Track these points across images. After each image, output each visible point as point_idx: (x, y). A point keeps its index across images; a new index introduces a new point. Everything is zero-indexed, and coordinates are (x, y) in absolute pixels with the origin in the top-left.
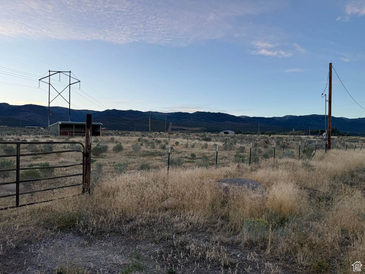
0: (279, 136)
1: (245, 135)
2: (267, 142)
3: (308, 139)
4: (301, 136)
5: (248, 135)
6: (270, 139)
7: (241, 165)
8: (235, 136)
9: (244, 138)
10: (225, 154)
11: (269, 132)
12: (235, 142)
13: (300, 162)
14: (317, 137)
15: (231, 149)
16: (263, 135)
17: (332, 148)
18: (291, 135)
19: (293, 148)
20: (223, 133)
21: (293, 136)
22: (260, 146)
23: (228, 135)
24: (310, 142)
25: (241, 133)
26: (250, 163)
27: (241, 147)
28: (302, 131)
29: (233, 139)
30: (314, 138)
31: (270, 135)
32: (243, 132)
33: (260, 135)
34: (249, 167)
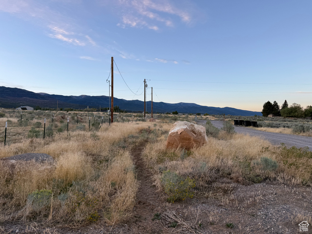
0: (76, 112)
1: (44, 111)
2: (63, 118)
3: (98, 115)
4: (94, 113)
5: (47, 111)
6: (67, 115)
7: (34, 140)
8: (33, 112)
9: (42, 114)
10: (20, 130)
11: (67, 109)
12: (32, 118)
13: (89, 134)
14: (105, 113)
15: (26, 125)
16: (61, 111)
17: (114, 122)
18: (86, 111)
19: (86, 122)
20: (21, 109)
21: (87, 112)
22: (56, 121)
23: (26, 111)
24: (100, 117)
25: (40, 109)
26: (44, 137)
27: (37, 122)
28: (94, 109)
29: (30, 115)
30: (103, 114)
31: (68, 112)
32: (42, 109)
33: (59, 111)
34: (42, 141)
